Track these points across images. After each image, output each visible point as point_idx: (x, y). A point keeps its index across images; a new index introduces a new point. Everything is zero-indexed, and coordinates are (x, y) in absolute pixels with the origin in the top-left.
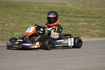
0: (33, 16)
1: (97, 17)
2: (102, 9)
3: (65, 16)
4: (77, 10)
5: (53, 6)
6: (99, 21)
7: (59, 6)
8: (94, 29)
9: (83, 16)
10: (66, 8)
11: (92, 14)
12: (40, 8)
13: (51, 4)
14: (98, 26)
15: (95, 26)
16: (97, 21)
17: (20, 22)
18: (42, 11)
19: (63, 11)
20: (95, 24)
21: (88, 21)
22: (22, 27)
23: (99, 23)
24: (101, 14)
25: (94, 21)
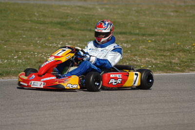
0: (31, 30)
1: (149, 33)
2: (160, 19)
5: (69, 11)
6: (152, 41)
7: (80, 13)
8: (143, 56)
9: (124, 31)
10: (93, 15)
11: (140, 28)
12: (44, 16)
13: (66, 8)
14: (150, 51)
15: (145, 49)
16: (150, 41)
17: (6, 41)
18: (48, 20)
19: (88, 21)
20: (144, 47)
21: (133, 41)
22: (10, 50)
23: (153, 45)
24: (156, 28)
25: (143, 42)
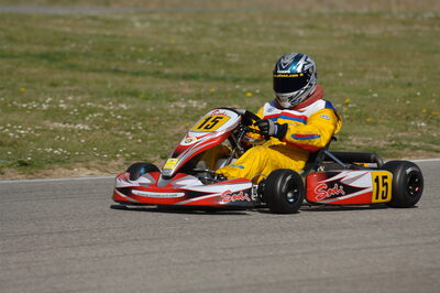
3: (116, 71)
4: (167, 49)
